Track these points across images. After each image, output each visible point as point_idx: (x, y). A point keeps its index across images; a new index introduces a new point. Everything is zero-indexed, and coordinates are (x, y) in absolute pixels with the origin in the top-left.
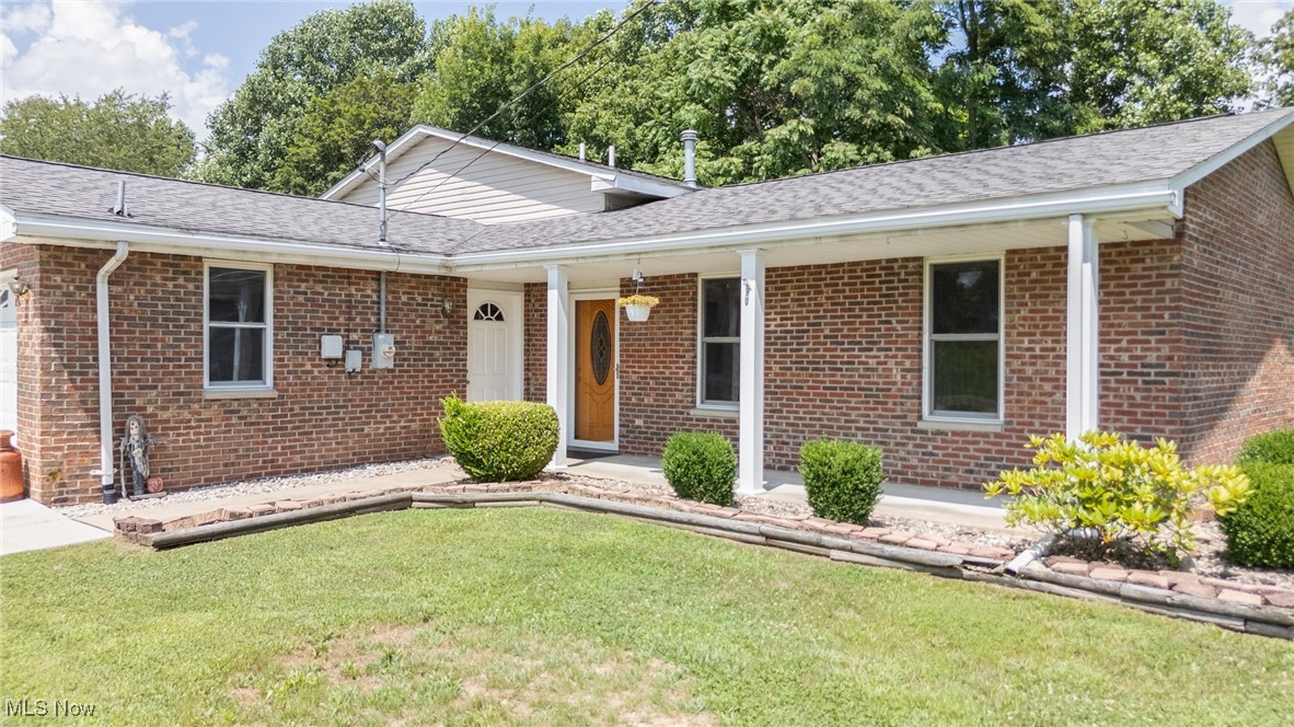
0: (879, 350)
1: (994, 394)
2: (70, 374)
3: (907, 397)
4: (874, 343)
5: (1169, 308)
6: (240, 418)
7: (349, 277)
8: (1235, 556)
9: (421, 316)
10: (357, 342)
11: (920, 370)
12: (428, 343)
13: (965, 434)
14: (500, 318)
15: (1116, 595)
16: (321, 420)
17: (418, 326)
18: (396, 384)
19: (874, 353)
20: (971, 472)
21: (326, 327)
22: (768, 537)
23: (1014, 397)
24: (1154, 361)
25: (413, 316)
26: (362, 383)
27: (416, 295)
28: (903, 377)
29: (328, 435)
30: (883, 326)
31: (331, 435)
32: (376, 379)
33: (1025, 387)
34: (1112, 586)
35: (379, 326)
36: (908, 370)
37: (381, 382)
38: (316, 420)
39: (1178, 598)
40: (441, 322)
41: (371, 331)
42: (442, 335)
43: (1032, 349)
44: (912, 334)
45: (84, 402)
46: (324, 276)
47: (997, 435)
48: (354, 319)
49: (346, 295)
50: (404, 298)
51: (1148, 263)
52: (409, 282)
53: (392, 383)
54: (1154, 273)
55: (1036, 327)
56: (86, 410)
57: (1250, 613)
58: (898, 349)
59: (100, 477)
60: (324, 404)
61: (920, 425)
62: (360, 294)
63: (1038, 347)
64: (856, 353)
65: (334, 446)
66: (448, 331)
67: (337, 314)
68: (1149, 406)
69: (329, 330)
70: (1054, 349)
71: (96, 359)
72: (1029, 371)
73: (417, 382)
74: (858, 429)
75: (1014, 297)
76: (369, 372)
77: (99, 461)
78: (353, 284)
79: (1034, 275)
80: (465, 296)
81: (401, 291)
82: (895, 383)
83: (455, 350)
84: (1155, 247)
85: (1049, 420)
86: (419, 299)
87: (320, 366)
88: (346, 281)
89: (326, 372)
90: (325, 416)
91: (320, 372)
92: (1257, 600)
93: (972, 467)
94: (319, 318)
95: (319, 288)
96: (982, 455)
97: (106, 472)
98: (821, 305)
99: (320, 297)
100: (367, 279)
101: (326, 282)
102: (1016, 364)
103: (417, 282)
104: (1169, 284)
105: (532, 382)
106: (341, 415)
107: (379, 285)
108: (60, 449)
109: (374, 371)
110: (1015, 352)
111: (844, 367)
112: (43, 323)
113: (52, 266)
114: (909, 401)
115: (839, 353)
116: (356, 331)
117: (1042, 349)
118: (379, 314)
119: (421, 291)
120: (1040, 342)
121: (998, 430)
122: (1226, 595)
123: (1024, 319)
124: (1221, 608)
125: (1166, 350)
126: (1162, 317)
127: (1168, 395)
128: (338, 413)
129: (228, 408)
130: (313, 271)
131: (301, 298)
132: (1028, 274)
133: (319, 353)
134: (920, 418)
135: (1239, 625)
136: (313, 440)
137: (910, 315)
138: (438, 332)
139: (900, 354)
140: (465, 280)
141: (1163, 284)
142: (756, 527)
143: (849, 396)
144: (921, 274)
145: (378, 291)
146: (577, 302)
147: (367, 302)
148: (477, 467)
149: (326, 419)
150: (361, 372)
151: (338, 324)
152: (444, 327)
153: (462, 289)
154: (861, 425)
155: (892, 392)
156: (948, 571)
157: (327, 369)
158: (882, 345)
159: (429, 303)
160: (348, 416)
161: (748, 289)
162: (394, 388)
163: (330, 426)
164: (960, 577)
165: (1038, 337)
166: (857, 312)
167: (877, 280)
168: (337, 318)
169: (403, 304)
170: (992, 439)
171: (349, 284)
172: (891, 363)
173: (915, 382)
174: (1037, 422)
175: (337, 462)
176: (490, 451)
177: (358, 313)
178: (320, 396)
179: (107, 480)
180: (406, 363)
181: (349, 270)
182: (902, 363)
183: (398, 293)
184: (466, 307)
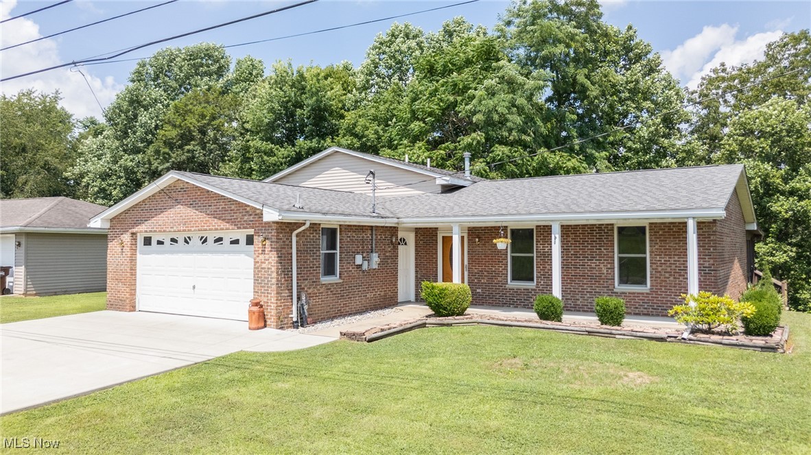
0: (596, 260)
1: (645, 277)
2: (285, 275)
3: (609, 279)
4: (594, 257)
5: (712, 246)
6: (331, 292)
7: (363, 229)
8: (748, 332)
9: (384, 245)
10: (366, 257)
11: (614, 268)
12: (387, 256)
13: (634, 293)
14: (406, 244)
15: (721, 343)
16: (354, 292)
17: (383, 249)
18: (377, 275)
19: (594, 261)
20: (637, 308)
21: (356, 251)
22: (589, 332)
23: (654, 279)
24: (708, 266)
25: (382, 245)
26: (367, 275)
27: (383, 236)
28: (607, 271)
29: (356, 299)
30: (597, 251)
32: (372, 273)
33: (658, 275)
34: (719, 341)
35: (372, 250)
36: (609, 268)
39: (741, 343)
40: (390, 247)
41: (370, 252)
43: (661, 261)
44: (610, 254)
45: (288, 287)
46: (355, 229)
47: (647, 294)
48: (364, 247)
49: (362, 237)
50: (380, 237)
51: (704, 230)
52: (380, 230)
54: (706, 234)
55: (662, 252)
56: (288, 290)
57: (763, 346)
58: (604, 260)
59: (292, 318)
60: (355, 285)
61: (615, 290)
62: (366, 236)
63: (663, 260)
64: (586, 261)
65: (358, 303)
67: (359, 245)
68: (706, 282)
69: (357, 253)
70: (669, 261)
71: (291, 268)
72: (660, 269)
74: (587, 292)
75: (653, 241)
76: (370, 270)
77: (292, 311)
78: (364, 232)
79: (660, 233)
80: (398, 235)
81: (379, 234)
82: (603, 274)
83: (394, 259)
84: (707, 224)
85: (668, 288)
87: (355, 268)
88: (362, 231)
89: (357, 271)
91: (355, 271)
92: (764, 342)
93: (637, 306)
94: (354, 247)
95: (354, 234)
96: (641, 301)
97: (294, 316)
98: (569, 241)
99: (354, 238)
101: (356, 231)
102: (654, 266)
104: (712, 237)
106: (360, 289)
107: (372, 232)
108: (281, 306)
109: (372, 270)
110: (654, 262)
111: (581, 267)
112: (277, 254)
113: (280, 231)
114: (610, 281)
115: (578, 261)
116: (365, 252)
117: (665, 261)
118: (372, 245)
119: (384, 233)
120: (664, 258)
121: (648, 291)
122: (754, 341)
123: (657, 249)
124: (754, 345)
125: (712, 262)
126: (710, 249)
127: (713, 278)
129: (328, 287)
130: (352, 227)
131: (349, 239)
132: (658, 232)
133: (355, 263)
134: (614, 287)
135: (760, 349)
136: (352, 300)
137: (609, 246)
138: (390, 251)
139: (605, 262)
140: (398, 228)
141: (710, 238)
142: (584, 329)
143: (583, 279)
144: (613, 230)
145: (372, 235)
146: (443, 237)
147: (368, 239)
148: (445, 310)
149: (356, 291)
150: (368, 270)
151: (360, 250)
152: (391, 249)
153: (397, 232)
154: (589, 290)
155: (603, 277)
156: (662, 340)
157: (357, 269)
158: (597, 258)
159: (386, 239)
160: (362, 290)
161: (555, 238)
162: (376, 277)
163: (357, 294)
164: (666, 341)
165: (663, 256)
166: (586, 245)
167: (595, 232)
168: (359, 247)
170: (645, 295)
172: (602, 266)
173: (612, 273)
174: (663, 289)
176: (450, 304)
177: (366, 245)
178: (354, 281)
179: (295, 319)
180: (380, 266)
181: (363, 226)
182: (606, 266)
184: (398, 240)
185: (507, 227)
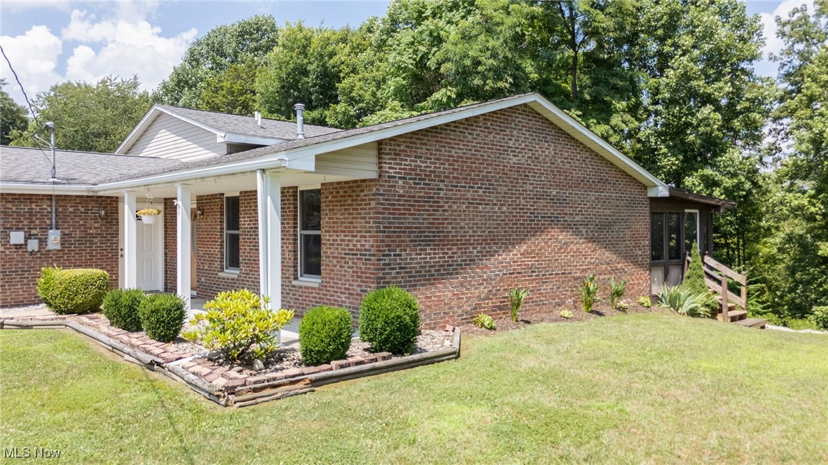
7: (30, 199)
9: (83, 219)
10: (37, 235)
12: (88, 234)
16: (12, 279)
17: (81, 225)
18: (65, 258)
21: (14, 227)
25: (78, 219)
26: (41, 258)
27: (80, 208)
28: (289, 254)
29: (17, 287)
31: (19, 287)
32: (51, 255)
35: (52, 225)
37: (54, 257)
38: (8, 279)
40: (99, 222)
41: (46, 228)
42: (99, 230)
46: (12, 199)
48: (34, 222)
49: (28, 209)
50: (71, 209)
52: (74, 200)
53: (62, 257)
60: (14, 270)
61: (293, 283)
62: (38, 208)
65: (21, 293)
66: (104, 227)
67: (22, 219)
69: (16, 229)
73: (82, 257)
76: (46, 251)
78: (34, 202)
80: (118, 207)
81: (69, 205)
83: (109, 238)
86: (83, 210)
87: (10, 248)
88: (28, 201)
89: (15, 252)
90: (14, 276)
91: (10, 252)
94: (9, 222)
95: (9, 205)
99: (10, 211)
100: (44, 199)
101: (14, 202)
103: (80, 200)
105: (168, 255)
106: (26, 276)
107: (51, 203)
109: (50, 251)
116: (36, 229)
118: (51, 219)
119: (83, 205)
128: (24, 274)
130: (5, 196)
133: (9, 242)
134: (295, 278)
136: (6, 289)
138: (96, 228)
140: (117, 198)
145: (51, 206)
147: (43, 212)
149: (15, 278)
150: (39, 251)
151: (23, 225)
152: (100, 225)
153: (114, 203)
157: (15, 250)
159: (90, 212)
160: (30, 276)
162: (64, 260)
163: (18, 282)
168: (22, 222)
169: (70, 212)
171: (31, 203)
175: (23, 301)
177: (37, 219)
178: (11, 265)
180: (73, 246)
181: (30, 195)
182: (288, 248)
183: (67, 206)
184: (118, 213)
185: (223, 194)
